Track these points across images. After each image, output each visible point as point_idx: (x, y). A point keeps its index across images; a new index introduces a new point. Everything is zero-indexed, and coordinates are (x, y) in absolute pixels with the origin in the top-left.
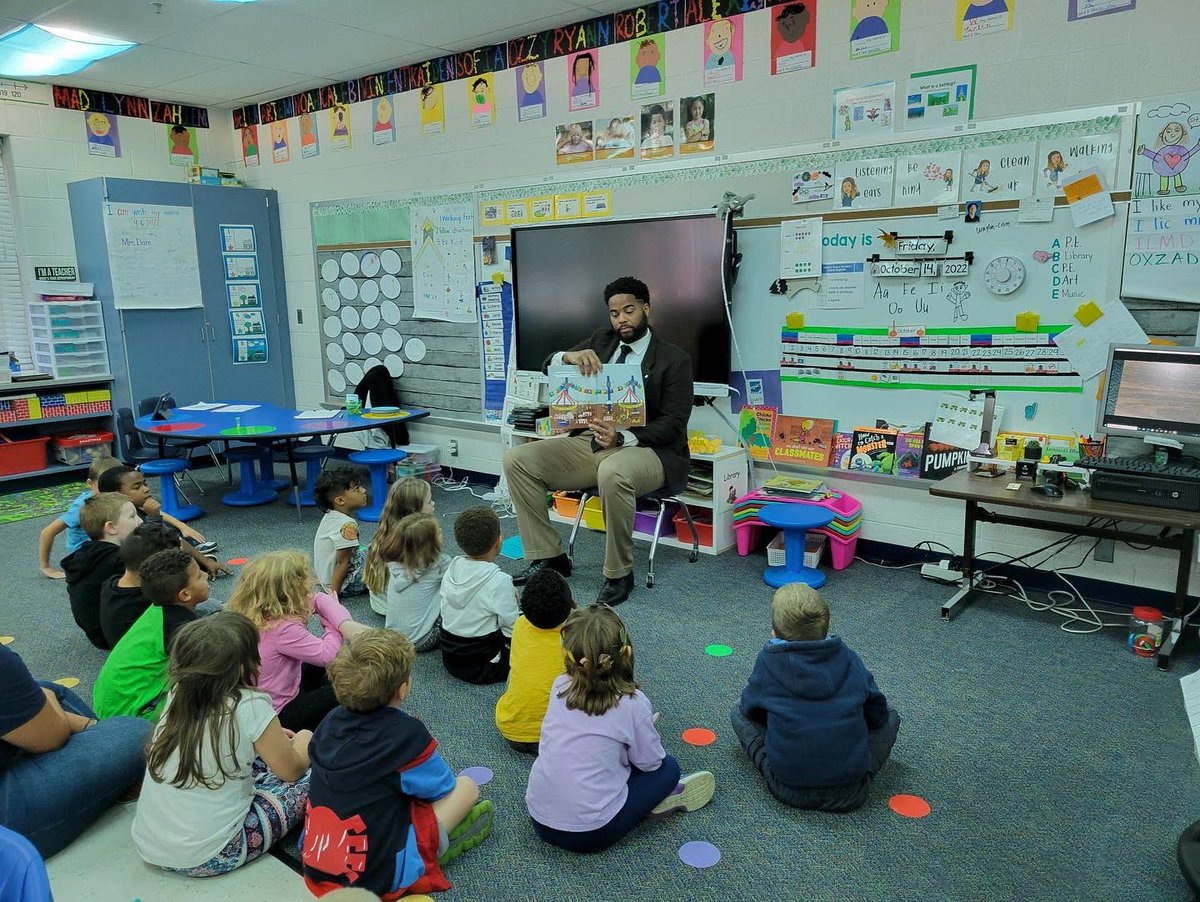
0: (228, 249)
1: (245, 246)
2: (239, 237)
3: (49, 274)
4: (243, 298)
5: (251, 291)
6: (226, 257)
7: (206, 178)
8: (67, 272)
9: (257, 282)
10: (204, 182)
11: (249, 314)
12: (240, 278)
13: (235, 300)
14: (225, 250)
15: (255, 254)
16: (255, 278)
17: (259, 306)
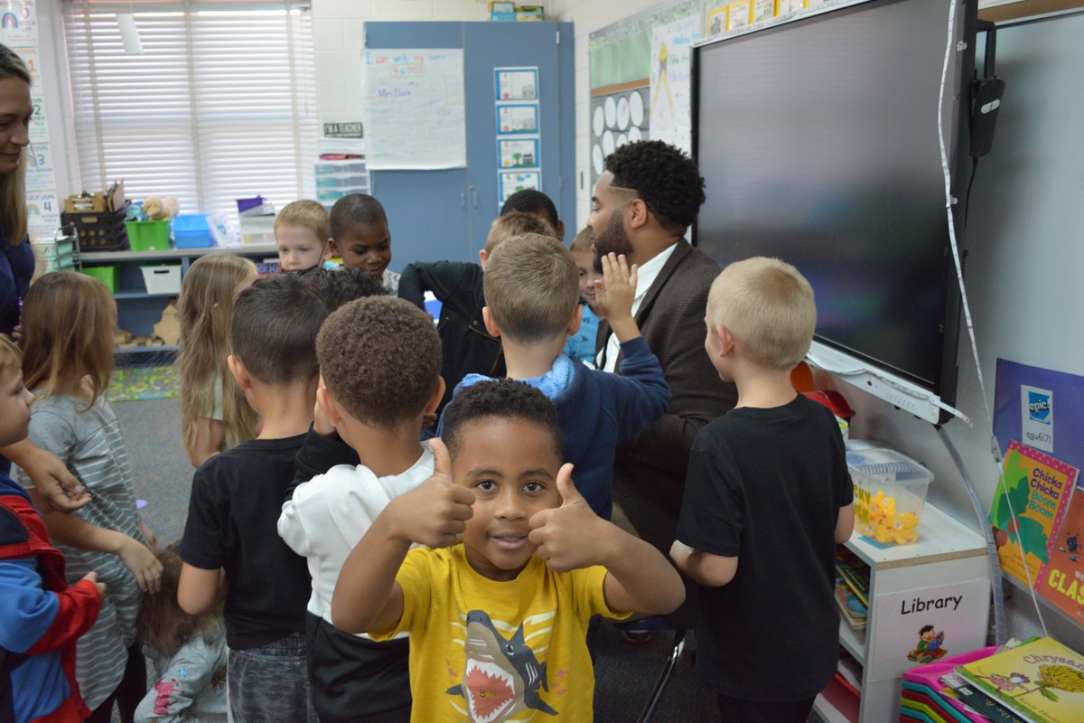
0: (502, 97)
1: (525, 93)
2: (518, 82)
3: (336, 130)
4: (517, 156)
5: (528, 147)
6: (499, 107)
7: (498, 13)
8: (354, 128)
9: (537, 136)
10: (495, 19)
11: (523, 175)
12: (514, 132)
13: (507, 158)
14: (499, 98)
15: (537, 102)
16: (534, 131)
17: (536, 166)
